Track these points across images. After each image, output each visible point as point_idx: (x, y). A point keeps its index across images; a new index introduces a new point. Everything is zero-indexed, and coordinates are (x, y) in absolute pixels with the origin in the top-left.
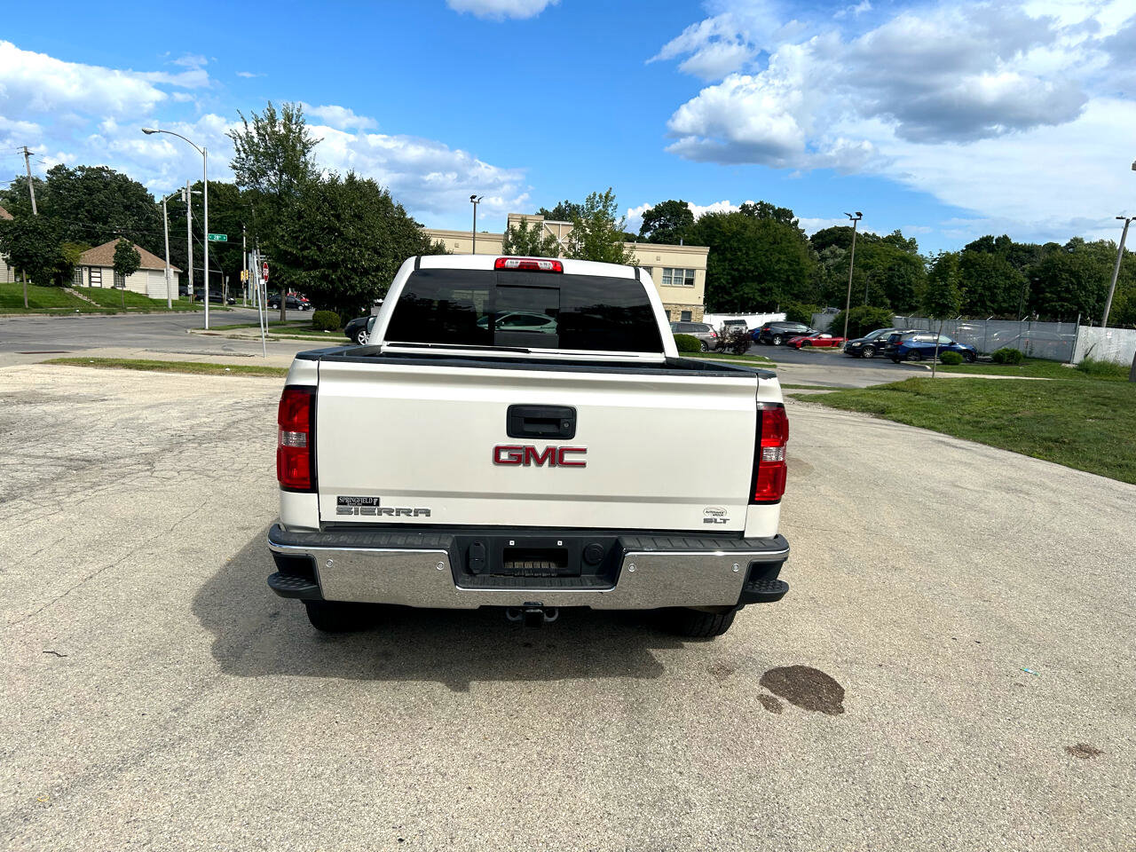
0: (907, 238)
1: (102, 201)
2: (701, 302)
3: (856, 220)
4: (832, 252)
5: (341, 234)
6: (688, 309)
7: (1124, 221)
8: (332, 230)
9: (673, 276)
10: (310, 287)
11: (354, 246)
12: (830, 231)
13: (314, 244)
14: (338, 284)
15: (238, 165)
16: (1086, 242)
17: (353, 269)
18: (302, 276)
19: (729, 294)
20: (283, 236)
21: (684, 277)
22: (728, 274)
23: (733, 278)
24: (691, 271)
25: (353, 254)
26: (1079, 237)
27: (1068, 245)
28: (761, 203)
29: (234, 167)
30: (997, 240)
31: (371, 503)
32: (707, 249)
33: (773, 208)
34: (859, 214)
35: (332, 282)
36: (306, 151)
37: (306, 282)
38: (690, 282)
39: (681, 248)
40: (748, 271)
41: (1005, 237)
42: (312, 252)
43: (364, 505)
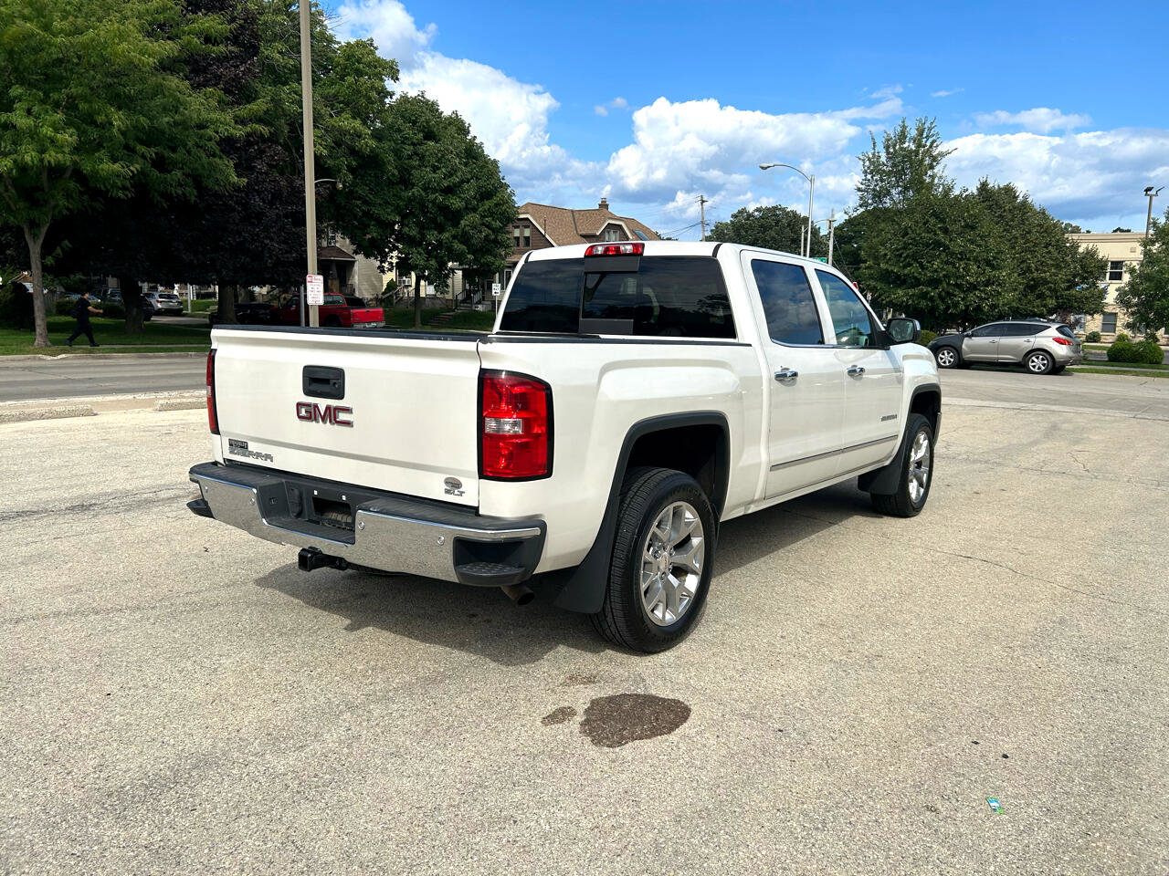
1: (773, 237)
5: (947, 248)
8: (938, 244)
10: (908, 306)
11: (961, 259)
13: (916, 260)
14: (938, 301)
15: (863, 187)
17: (957, 285)
18: (900, 294)
20: (886, 255)
25: (958, 268)
29: (859, 190)
35: (932, 299)
36: (935, 164)
37: (903, 302)
42: (913, 270)
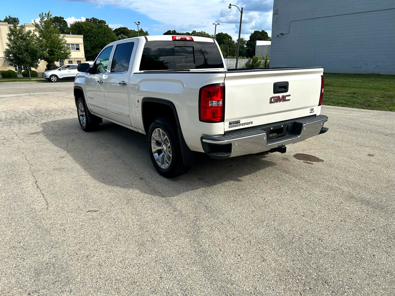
0: (145, 31)
2: (84, 57)
3: (138, 24)
4: (122, 37)
6: (79, 60)
7: (215, 25)
9: (71, 47)
12: (119, 29)
16: (197, 32)
19: (92, 53)
21: (75, 47)
22: (90, 46)
23: (92, 47)
24: (78, 45)
26: (195, 30)
27: (192, 33)
28: (93, 18)
30: (172, 32)
31: (238, 122)
32: (82, 36)
33: (98, 20)
34: (139, 22)
38: (78, 49)
39: (71, 35)
40: (97, 45)
41: (174, 30)
43: (236, 123)
